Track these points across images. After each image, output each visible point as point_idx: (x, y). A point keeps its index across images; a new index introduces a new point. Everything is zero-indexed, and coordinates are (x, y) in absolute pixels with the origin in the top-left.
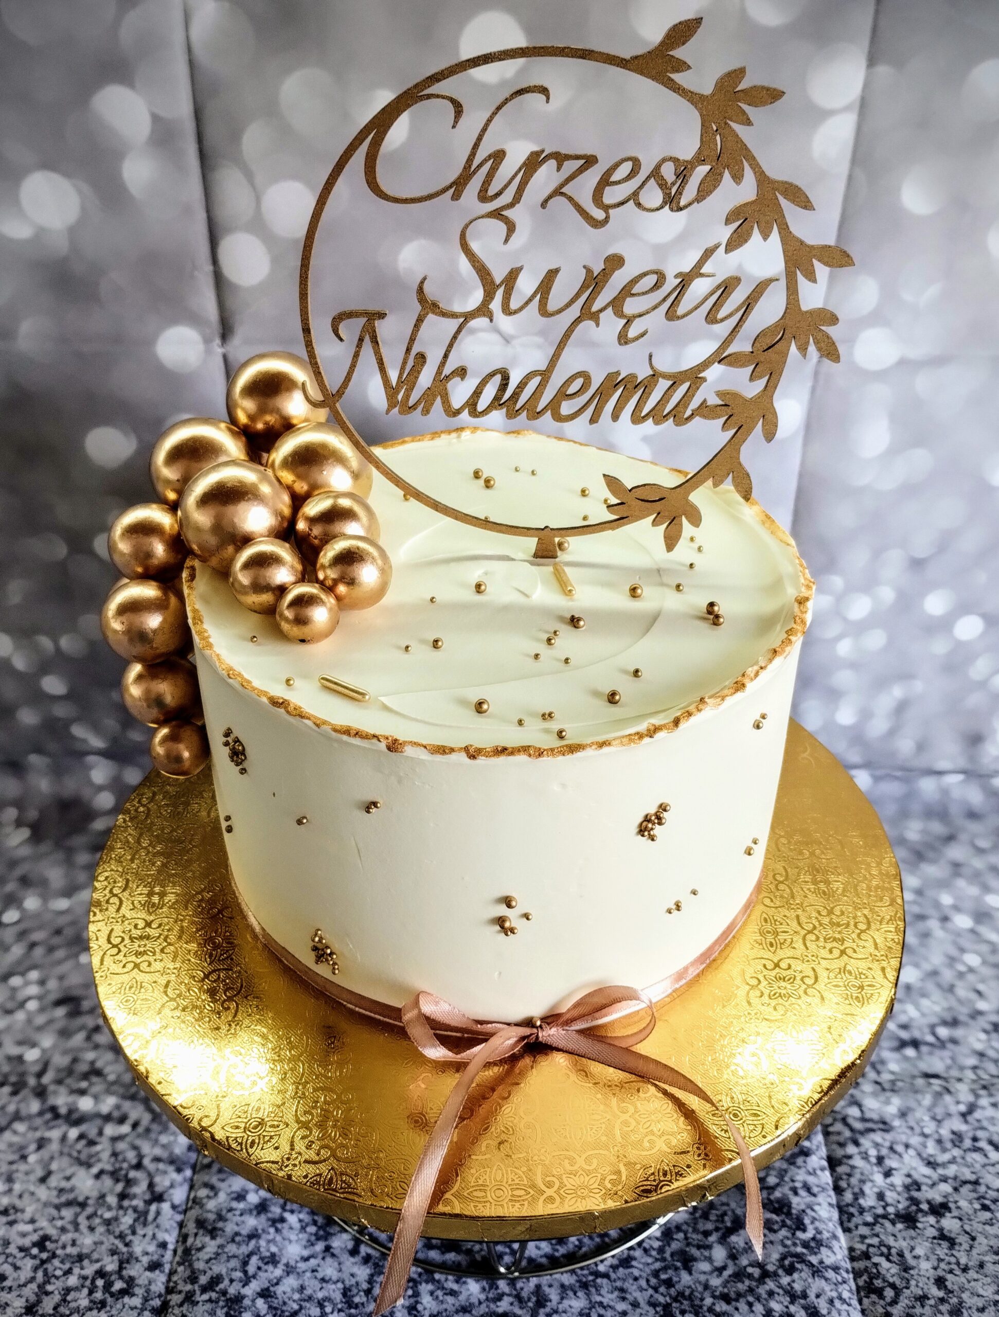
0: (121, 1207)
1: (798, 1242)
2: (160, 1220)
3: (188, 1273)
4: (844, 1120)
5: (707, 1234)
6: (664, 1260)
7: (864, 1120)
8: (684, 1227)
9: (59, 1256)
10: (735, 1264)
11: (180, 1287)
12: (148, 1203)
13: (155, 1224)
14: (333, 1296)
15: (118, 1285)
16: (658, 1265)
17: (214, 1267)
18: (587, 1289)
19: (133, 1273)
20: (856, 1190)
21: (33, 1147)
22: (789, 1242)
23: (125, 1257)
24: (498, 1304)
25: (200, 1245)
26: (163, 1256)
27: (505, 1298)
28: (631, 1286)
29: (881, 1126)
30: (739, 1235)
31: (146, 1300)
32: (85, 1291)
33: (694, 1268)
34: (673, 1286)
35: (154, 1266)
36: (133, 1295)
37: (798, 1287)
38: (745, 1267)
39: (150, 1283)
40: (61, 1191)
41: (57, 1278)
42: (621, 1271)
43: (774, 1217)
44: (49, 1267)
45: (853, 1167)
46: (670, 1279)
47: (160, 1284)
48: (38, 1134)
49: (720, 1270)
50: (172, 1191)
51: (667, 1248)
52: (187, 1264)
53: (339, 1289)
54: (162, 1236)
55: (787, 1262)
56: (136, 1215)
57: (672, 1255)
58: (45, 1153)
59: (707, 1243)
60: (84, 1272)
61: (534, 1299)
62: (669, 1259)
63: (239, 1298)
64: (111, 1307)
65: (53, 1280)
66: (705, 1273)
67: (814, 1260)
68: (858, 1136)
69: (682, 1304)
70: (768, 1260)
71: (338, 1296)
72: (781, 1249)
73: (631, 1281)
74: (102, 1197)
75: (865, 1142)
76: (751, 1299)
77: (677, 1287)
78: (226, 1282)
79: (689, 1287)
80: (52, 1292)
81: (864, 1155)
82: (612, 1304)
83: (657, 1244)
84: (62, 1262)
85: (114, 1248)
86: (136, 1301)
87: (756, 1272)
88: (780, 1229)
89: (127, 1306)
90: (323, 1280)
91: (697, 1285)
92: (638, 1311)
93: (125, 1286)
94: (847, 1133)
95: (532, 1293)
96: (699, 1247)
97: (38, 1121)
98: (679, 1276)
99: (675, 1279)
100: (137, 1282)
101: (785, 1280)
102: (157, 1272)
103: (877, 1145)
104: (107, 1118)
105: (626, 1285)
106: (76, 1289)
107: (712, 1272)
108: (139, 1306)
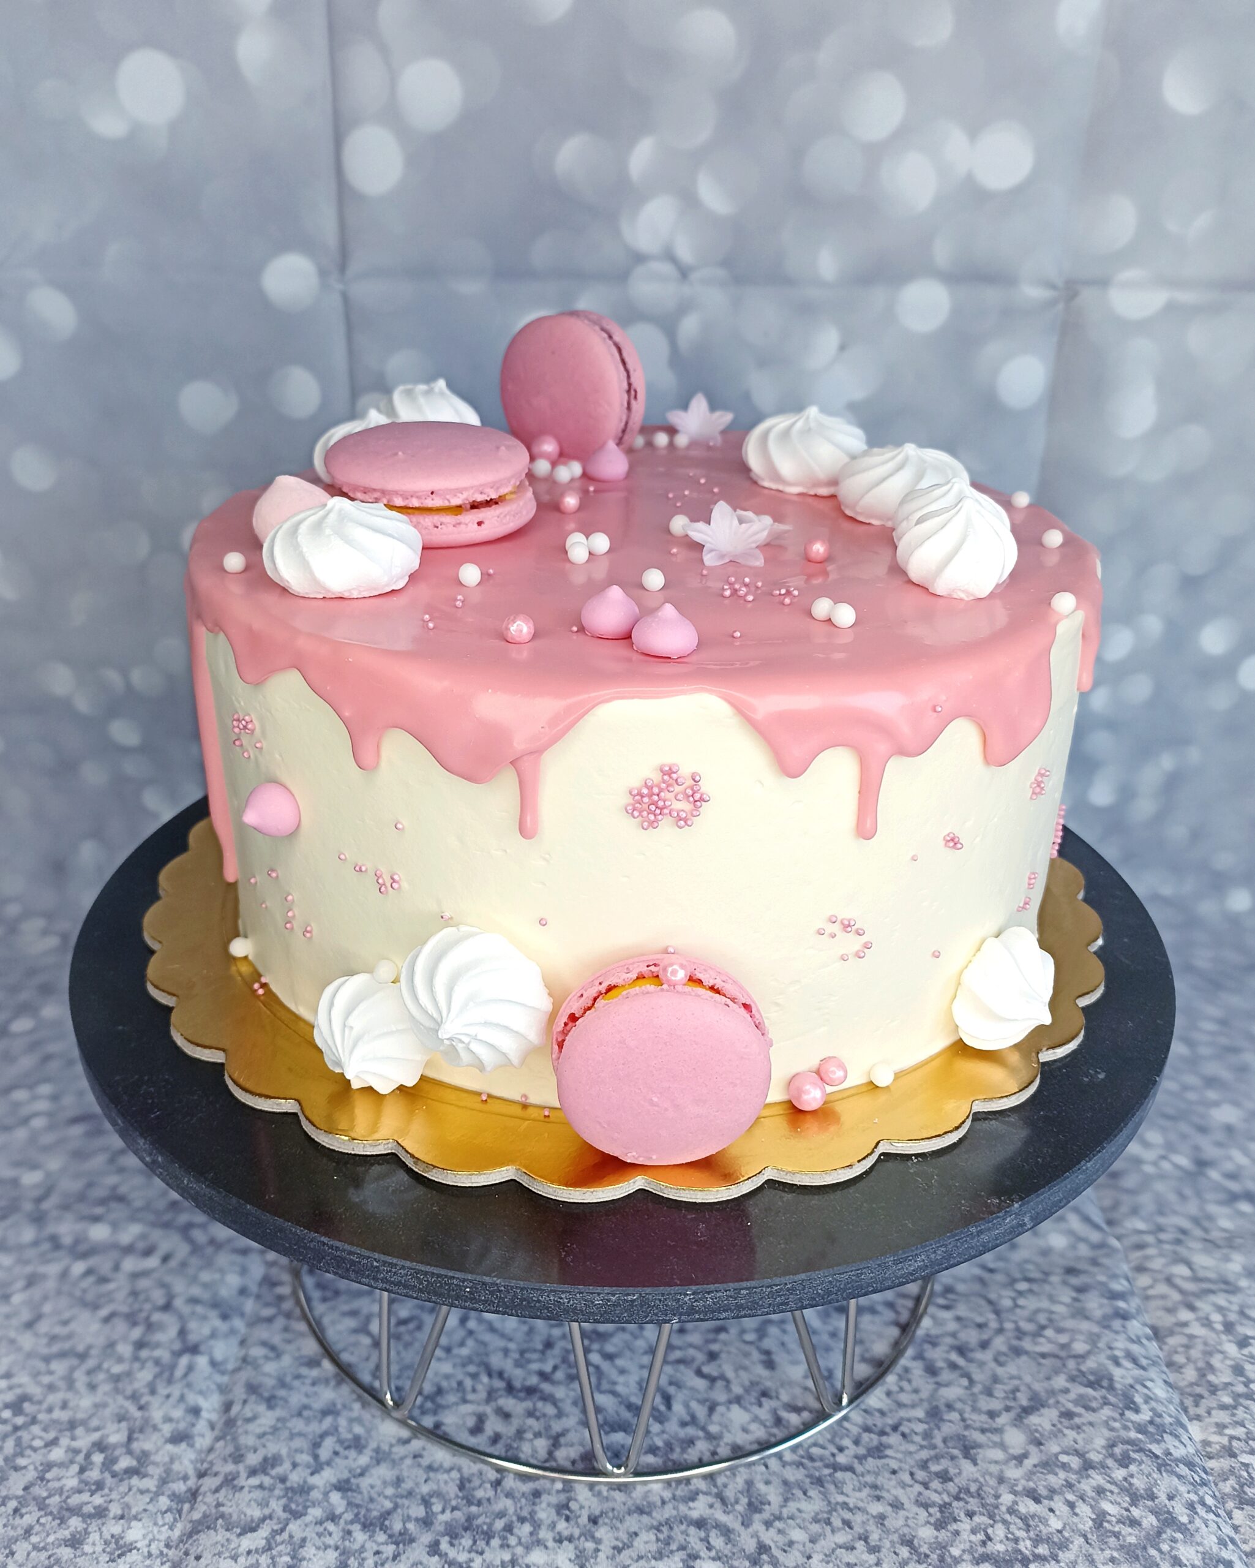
0: (136, 1358)
1: (1130, 1424)
2: (192, 1377)
3: (230, 1449)
4: (1169, 1280)
5: (992, 1415)
6: (934, 1447)
7: (1196, 1279)
8: (959, 1405)
9: (40, 1422)
10: (1041, 1451)
11: (215, 1469)
12: (178, 1354)
13: (184, 1382)
14: (444, 1488)
15: (125, 1462)
16: (924, 1454)
17: (269, 1444)
18: (823, 1486)
19: (148, 1446)
20: (1201, 1364)
21: (20, 1284)
22: (1117, 1425)
23: (138, 1423)
24: (691, 1504)
25: (249, 1415)
26: (193, 1425)
27: (701, 1497)
28: (889, 1483)
29: (1223, 1286)
30: (1041, 1415)
31: (164, 1482)
32: (75, 1468)
33: (979, 1458)
34: (951, 1480)
35: (178, 1438)
36: (145, 1476)
37: (1139, 1483)
38: (1056, 1456)
39: (172, 1460)
40: (53, 1339)
41: (35, 1450)
42: (871, 1463)
43: (1090, 1391)
44: (25, 1435)
45: (1191, 1337)
46: (946, 1471)
47: (186, 1462)
48: (29, 1269)
49: (1020, 1459)
50: (212, 1342)
51: (936, 1432)
52: (228, 1438)
53: (453, 1480)
54: (193, 1399)
55: (1117, 1450)
56: (157, 1370)
57: (945, 1441)
58: (36, 1292)
59: (995, 1426)
60: (76, 1444)
61: (744, 1501)
62: (940, 1444)
63: (304, 1490)
64: (111, 1490)
65: (28, 1452)
66: (996, 1462)
67: (1157, 1449)
68: (1191, 1299)
69: (967, 1503)
70: (1088, 1447)
71: (452, 1490)
72: (1107, 1433)
73: (887, 1475)
74: (111, 1345)
75: (1204, 1306)
76: (1071, 1497)
77: (956, 1480)
78: (287, 1465)
79: (976, 1481)
80: (25, 1467)
81: (1206, 1322)
82: (861, 1504)
83: (920, 1428)
84: (45, 1430)
85: (123, 1411)
86: (150, 1484)
87: (1075, 1462)
88: (1102, 1408)
89: (134, 1489)
90: (430, 1468)
91: (987, 1478)
92: (902, 1513)
93: (134, 1463)
94: (1176, 1296)
95: (741, 1492)
96: (983, 1431)
97: (31, 1253)
98: (957, 1466)
99: (952, 1471)
100: (153, 1458)
101: (1119, 1474)
102: (184, 1445)
103: (1220, 1309)
104: (128, 1250)
105: (880, 1481)
106: (61, 1465)
107: (1006, 1462)
108: (154, 1489)
